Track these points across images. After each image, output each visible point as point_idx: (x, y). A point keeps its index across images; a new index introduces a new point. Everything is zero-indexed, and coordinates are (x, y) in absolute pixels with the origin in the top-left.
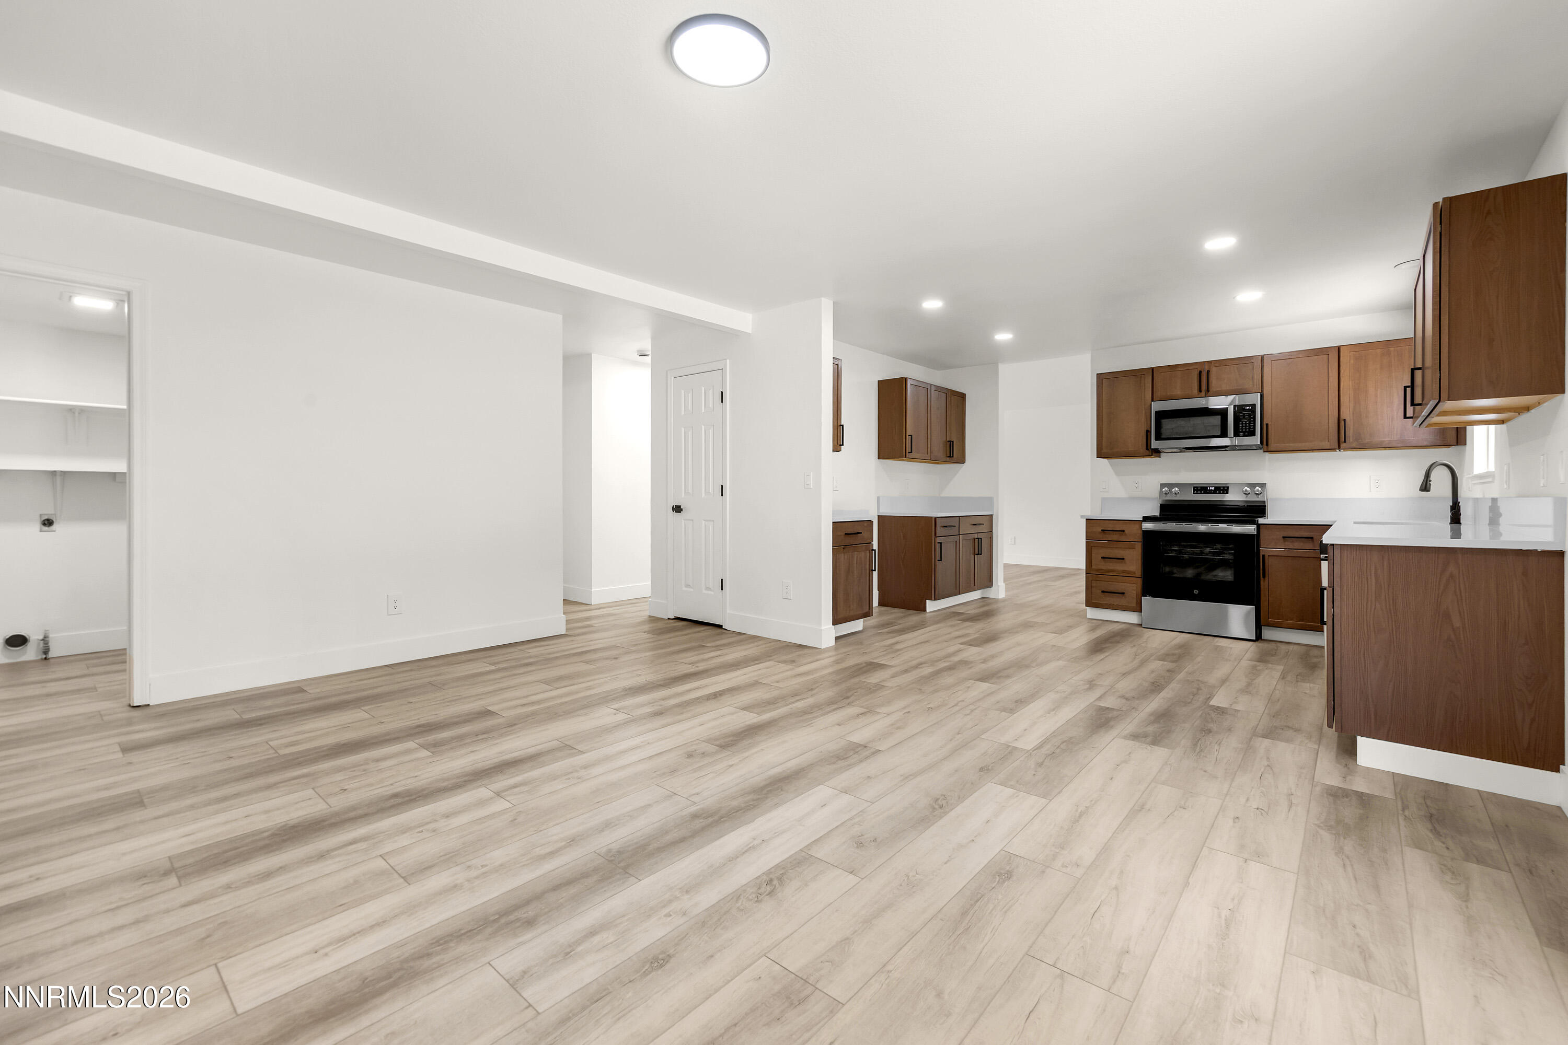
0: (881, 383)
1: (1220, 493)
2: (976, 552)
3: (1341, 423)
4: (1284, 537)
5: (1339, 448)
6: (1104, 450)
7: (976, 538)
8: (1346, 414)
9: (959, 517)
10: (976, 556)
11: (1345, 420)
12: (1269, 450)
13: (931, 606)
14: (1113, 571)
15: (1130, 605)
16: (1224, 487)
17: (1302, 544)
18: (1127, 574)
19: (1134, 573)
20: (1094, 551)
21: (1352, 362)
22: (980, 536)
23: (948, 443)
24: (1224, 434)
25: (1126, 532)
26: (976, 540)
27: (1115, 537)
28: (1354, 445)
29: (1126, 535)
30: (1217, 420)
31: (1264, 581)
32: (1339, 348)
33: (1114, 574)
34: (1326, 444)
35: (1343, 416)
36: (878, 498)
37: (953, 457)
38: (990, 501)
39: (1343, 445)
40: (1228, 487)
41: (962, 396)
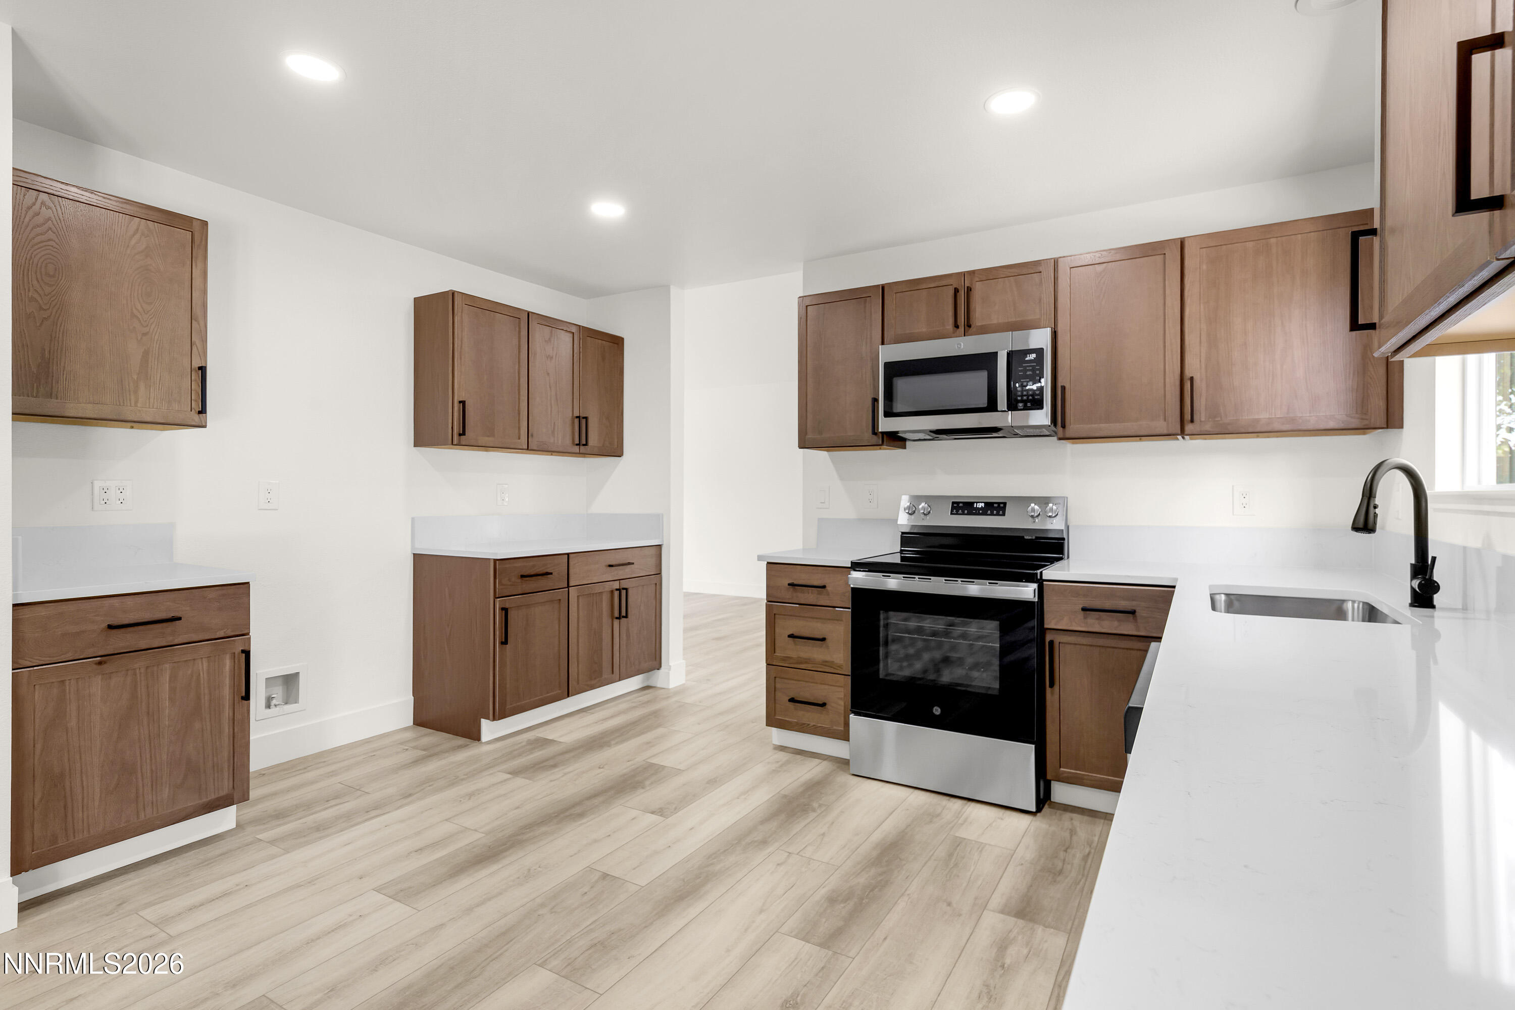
0: (418, 302)
1: (992, 514)
2: (616, 614)
3: (1185, 384)
4: (1084, 609)
5: (1183, 432)
6: (810, 436)
7: (617, 590)
8: (1194, 367)
9: (568, 554)
10: (616, 622)
11: (1192, 379)
12: (1067, 436)
13: (489, 729)
14: (807, 661)
15: (835, 728)
16: (999, 503)
17: (1116, 623)
18: (827, 668)
19: (840, 667)
20: (780, 622)
21: (1204, 267)
22: (625, 584)
23: (577, 421)
24: (992, 406)
25: (829, 588)
26: (616, 594)
27: (810, 597)
28: (1208, 427)
29: (828, 594)
30: (979, 378)
31: (1052, 694)
32: (1182, 242)
33: (809, 666)
34: (1161, 426)
35: (1188, 373)
36: (413, 519)
37: (586, 445)
38: (658, 521)
39: (1189, 428)
40: (1005, 504)
41: (617, 342)
